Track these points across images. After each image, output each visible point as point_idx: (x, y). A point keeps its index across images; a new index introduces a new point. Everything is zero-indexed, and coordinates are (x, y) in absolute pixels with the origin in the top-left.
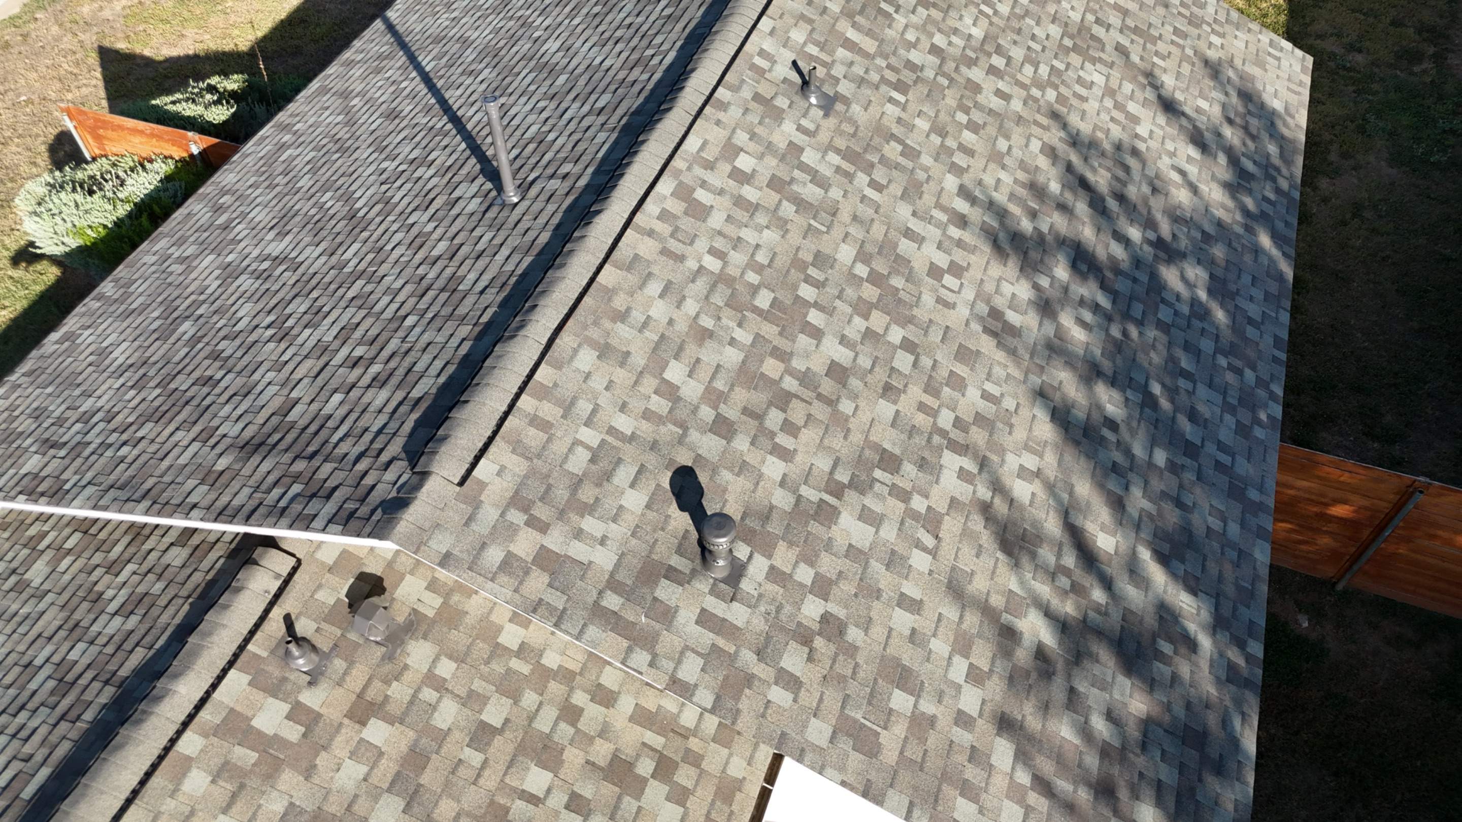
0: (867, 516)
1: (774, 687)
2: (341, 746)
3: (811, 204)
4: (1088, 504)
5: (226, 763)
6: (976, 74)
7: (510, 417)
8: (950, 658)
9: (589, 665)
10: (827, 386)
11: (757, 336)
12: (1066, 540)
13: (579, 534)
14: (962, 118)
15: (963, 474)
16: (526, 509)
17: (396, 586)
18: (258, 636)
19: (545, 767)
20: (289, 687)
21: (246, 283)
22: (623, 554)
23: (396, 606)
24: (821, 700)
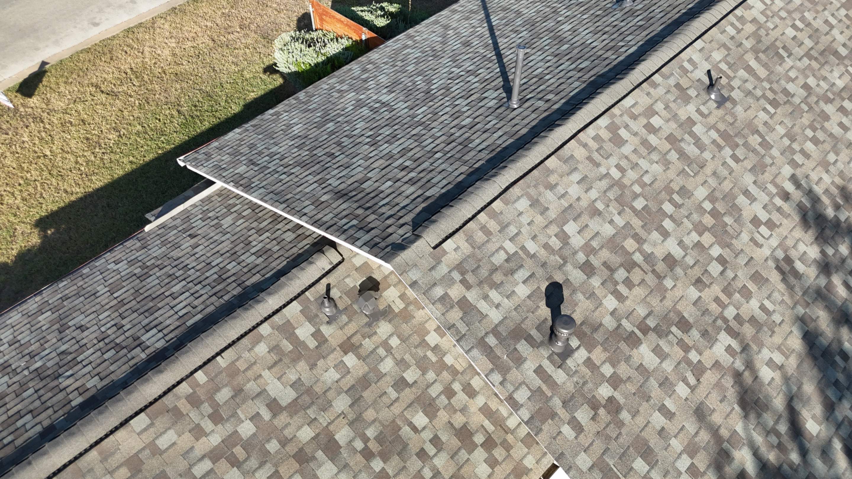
0: (657, 351)
1: (566, 425)
2: (332, 359)
3: (689, 157)
4: (809, 399)
5: (278, 345)
6: (829, 109)
7: (471, 222)
8: (680, 454)
9: (468, 371)
10: (661, 267)
11: (628, 223)
12: (785, 414)
13: (486, 297)
14: (809, 133)
15: (729, 349)
16: (463, 274)
17: (385, 289)
18: (312, 289)
19: (426, 415)
20: (318, 320)
21: (365, 111)
22: (506, 317)
23: (381, 300)
24: (591, 444)
